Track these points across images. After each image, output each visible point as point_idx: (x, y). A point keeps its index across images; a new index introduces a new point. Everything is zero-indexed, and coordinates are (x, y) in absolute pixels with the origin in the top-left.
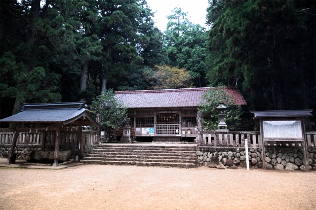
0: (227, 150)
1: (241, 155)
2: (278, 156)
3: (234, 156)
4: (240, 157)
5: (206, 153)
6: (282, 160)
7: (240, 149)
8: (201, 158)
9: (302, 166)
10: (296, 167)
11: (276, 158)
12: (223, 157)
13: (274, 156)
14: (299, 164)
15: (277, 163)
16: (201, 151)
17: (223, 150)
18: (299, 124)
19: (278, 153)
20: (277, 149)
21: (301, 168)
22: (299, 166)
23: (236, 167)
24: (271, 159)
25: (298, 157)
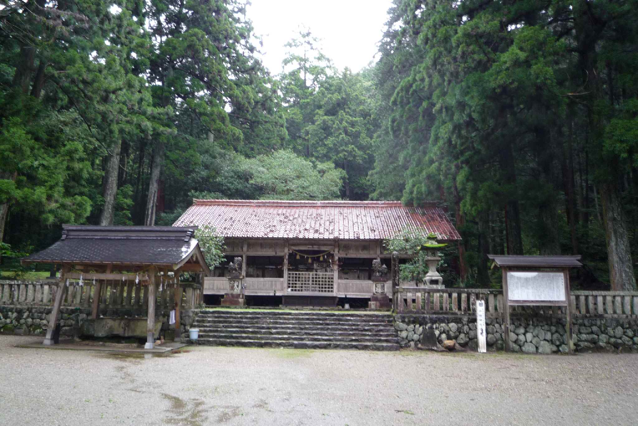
0: (449, 321)
1: (470, 329)
2: (528, 330)
3: (459, 331)
4: (468, 333)
5: (412, 326)
6: (534, 337)
7: (469, 318)
8: (404, 334)
9: (563, 346)
10: (555, 348)
11: (524, 334)
12: (441, 333)
13: (522, 330)
14: (558, 343)
15: (526, 341)
16: (403, 322)
17: (441, 321)
18: (560, 278)
19: (528, 325)
20: (526, 319)
21: (561, 349)
22: (558, 346)
23: (463, 349)
24: (517, 335)
25: (557, 332)
